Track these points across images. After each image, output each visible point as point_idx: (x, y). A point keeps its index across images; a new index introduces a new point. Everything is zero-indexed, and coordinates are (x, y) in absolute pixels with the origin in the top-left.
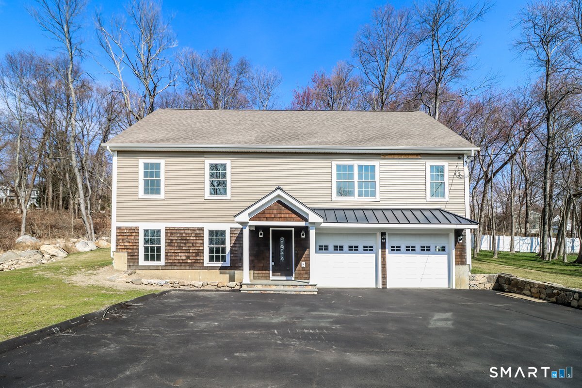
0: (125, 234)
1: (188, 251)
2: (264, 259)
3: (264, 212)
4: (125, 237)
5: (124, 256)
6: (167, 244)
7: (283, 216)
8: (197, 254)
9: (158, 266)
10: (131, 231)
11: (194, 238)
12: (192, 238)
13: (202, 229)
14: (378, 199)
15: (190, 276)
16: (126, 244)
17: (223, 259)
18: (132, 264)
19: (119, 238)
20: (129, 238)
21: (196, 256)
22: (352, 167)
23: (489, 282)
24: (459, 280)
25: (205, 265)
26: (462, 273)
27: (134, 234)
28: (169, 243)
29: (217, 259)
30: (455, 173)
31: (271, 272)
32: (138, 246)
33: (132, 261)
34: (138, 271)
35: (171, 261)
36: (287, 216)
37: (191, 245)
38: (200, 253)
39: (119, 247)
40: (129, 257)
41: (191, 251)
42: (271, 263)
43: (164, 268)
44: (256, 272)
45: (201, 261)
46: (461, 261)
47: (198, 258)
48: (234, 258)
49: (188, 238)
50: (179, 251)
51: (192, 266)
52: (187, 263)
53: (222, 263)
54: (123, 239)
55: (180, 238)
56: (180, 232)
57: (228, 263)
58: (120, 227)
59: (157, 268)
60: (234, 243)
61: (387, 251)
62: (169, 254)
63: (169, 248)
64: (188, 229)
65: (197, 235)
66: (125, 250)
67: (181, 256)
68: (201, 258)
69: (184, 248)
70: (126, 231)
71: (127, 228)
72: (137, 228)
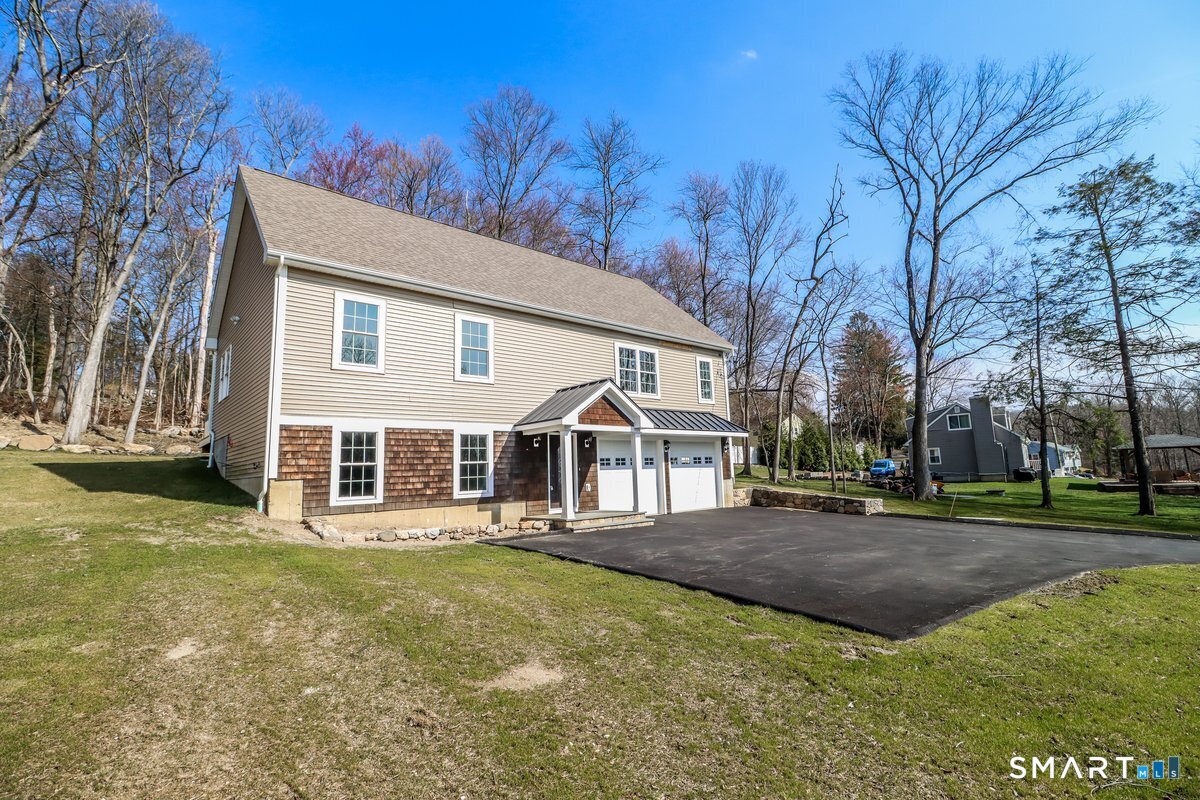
0: (299, 442)
1: (425, 472)
2: (540, 482)
4: (301, 448)
5: (296, 488)
6: (388, 462)
8: (442, 479)
9: (370, 505)
10: (314, 435)
11: (438, 449)
12: (433, 449)
14: (659, 397)
15: (428, 520)
16: (303, 462)
17: (482, 485)
18: (314, 505)
19: (286, 449)
20: (308, 449)
21: (440, 482)
22: (635, 352)
23: (747, 498)
24: (726, 497)
25: (455, 496)
26: (728, 488)
27: (321, 442)
28: (393, 458)
29: (473, 487)
30: (718, 373)
32: (329, 466)
33: (315, 497)
34: (327, 519)
35: (395, 494)
36: (609, 418)
37: (431, 461)
38: (445, 476)
39: (285, 470)
40: (308, 491)
41: (432, 473)
42: (549, 490)
44: (530, 503)
45: (449, 491)
46: (727, 474)
47: (444, 485)
48: (499, 483)
49: (427, 449)
50: (411, 474)
51: (432, 501)
52: (425, 495)
53: (481, 491)
54: (293, 453)
55: (412, 449)
56: (414, 437)
57: (490, 491)
58: (289, 426)
59: (367, 509)
60: (500, 457)
61: (669, 464)
62: (391, 481)
63: (392, 468)
64: (426, 432)
65: (441, 444)
66: (300, 476)
67: (413, 483)
68: (449, 485)
69: (419, 468)
70: (301, 434)
71: (305, 429)
72: (328, 430)
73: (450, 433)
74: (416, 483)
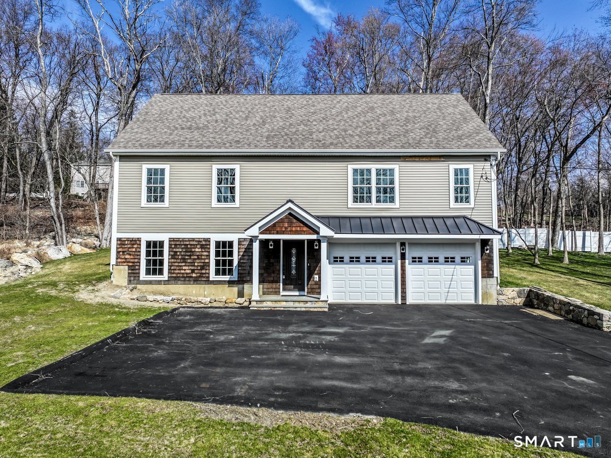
0: (126, 246)
1: (192, 264)
2: (274, 272)
3: (274, 225)
4: (126, 250)
5: (125, 269)
6: (170, 257)
7: (294, 229)
8: (202, 268)
9: (161, 281)
10: (133, 242)
11: (200, 250)
12: (197, 250)
14: (397, 206)
15: (194, 292)
16: (127, 257)
17: (230, 272)
18: (132, 279)
19: (120, 250)
20: (130, 250)
21: (201, 269)
22: (369, 171)
23: (519, 297)
24: (485, 294)
25: (211, 279)
26: (489, 286)
27: (136, 246)
28: (173, 256)
29: (224, 274)
30: (482, 176)
32: (140, 259)
33: (133, 275)
34: (139, 286)
35: (175, 275)
36: (299, 229)
37: (196, 257)
38: (206, 266)
39: (119, 260)
40: (130, 271)
41: (196, 264)
42: (282, 277)
43: (166, 282)
44: (265, 286)
45: (207, 275)
46: (488, 272)
47: (204, 271)
48: (242, 272)
49: (193, 250)
50: (183, 264)
51: (196, 281)
52: (192, 277)
53: (229, 276)
54: (123, 252)
55: (184, 250)
56: (185, 243)
57: (235, 277)
58: (121, 238)
59: (159, 282)
60: (243, 255)
61: (407, 261)
62: (172, 268)
63: (173, 261)
64: (193, 240)
65: (202, 247)
66: (126, 264)
67: (185, 270)
68: (207, 271)
69: (189, 261)
70: (126, 242)
71: (128, 239)
72: (139, 240)
73: (208, 240)
74: (187, 270)
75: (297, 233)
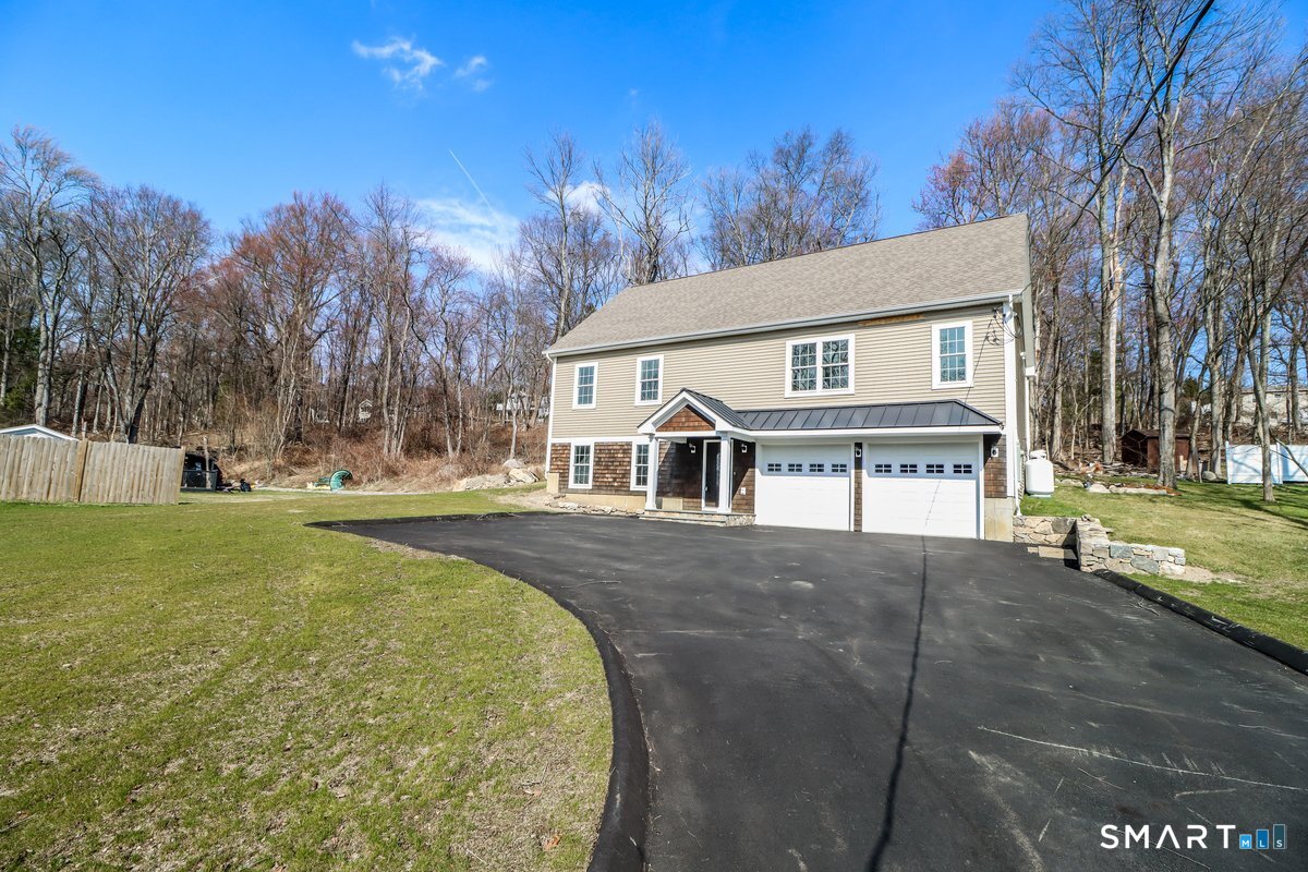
0: (558, 452)
1: (615, 471)
2: (695, 483)
3: (671, 421)
4: (559, 456)
5: (556, 476)
6: (595, 464)
7: (691, 424)
8: (624, 476)
9: (586, 489)
10: (565, 448)
11: (622, 456)
12: (619, 455)
13: (629, 444)
14: (852, 392)
15: (615, 503)
16: (559, 463)
18: (562, 487)
19: (553, 456)
21: (623, 478)
22: (813, 347)
23: (1055, 532)
24: (992, 524)
25: (631, 489)
26: (998, 511)
27: (567, 452)
28: (598, 462)
29: (644, 483)
30: (987, 338)
31: (703, 501)
32: (570, 466)
33: (563, 483)
34: (566, 495)
35: (598, 484)
36: (696, 424)
37: (618, 464)
38: (626, 474)
39: (552, 467)
40: (561, 479)
41: (618, 472)
42: (704, 488)
43: (591, 492)
44: (686, 500)
45: (628, 485)
46: (996, 488)
47: (625, 480)
49: (616, 456)
50: (607, 472)
51: (618, 491)
52: (614, 486)
54: (556, 458)
55: (608, 456)
56: (609, 448)
58: (555, 443)
59: (584, 492)
60: (663, 462)
61: (864, 472)
62: (596, 476)
63: (597, 467)
64: (616, 444)
65: (624, 452)
66: (558, 471)
68: (628, 480)
69: (611, 468)
70: (560, 448)
71: (561, 445)
72: (570, 445)
74: (609, 478)
75: (695, 428)
